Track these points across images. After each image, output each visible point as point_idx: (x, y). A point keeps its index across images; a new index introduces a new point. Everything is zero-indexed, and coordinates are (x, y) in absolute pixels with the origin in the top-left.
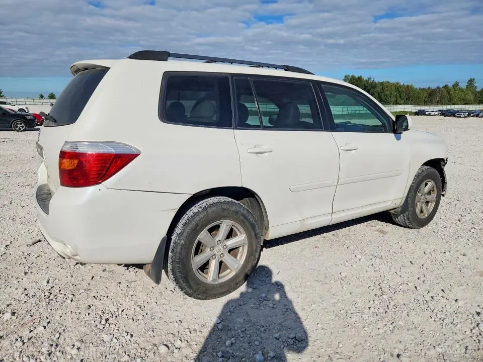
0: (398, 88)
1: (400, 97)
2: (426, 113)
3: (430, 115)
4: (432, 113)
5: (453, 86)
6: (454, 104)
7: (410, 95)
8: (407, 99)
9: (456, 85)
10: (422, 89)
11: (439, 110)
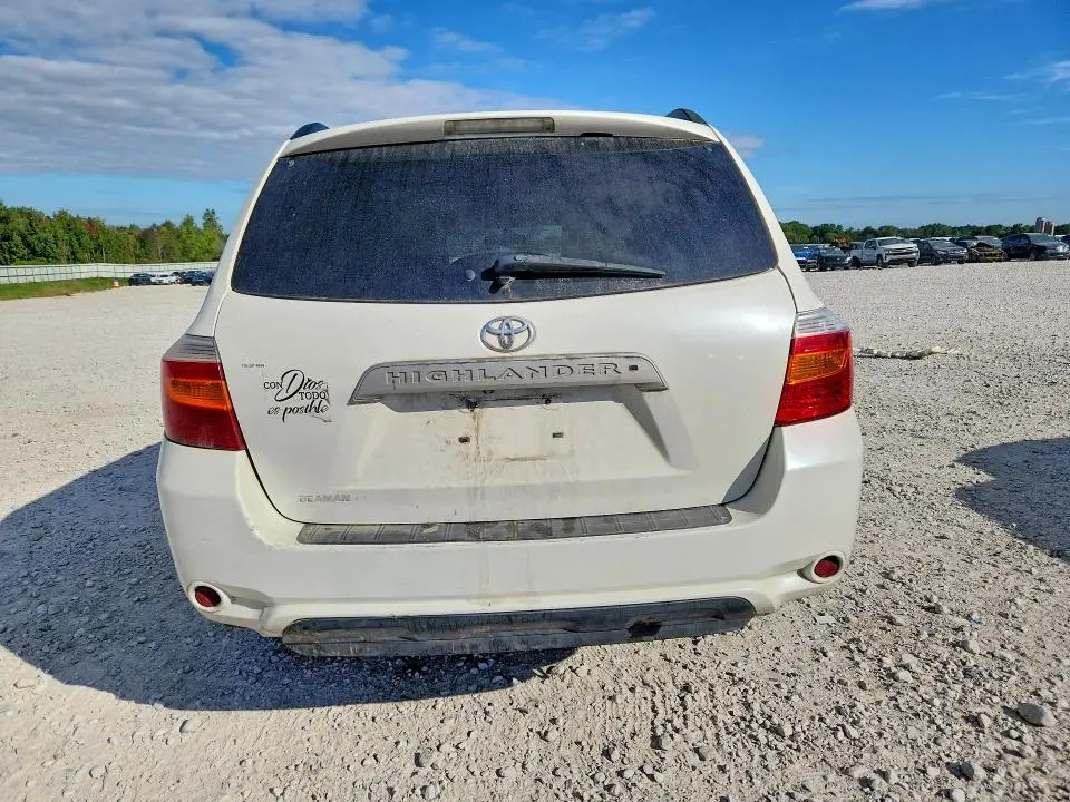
0: (67, 222)
1: (80, 244)
2: (153, 280)
3: (160, 283)
4: (165, 280)
5: (185, 223)
6: (194, 260)
7: (101, 240)
8: (96, 251)
9: (188, 222)
10: (121, 229)
11: (176, 274)
